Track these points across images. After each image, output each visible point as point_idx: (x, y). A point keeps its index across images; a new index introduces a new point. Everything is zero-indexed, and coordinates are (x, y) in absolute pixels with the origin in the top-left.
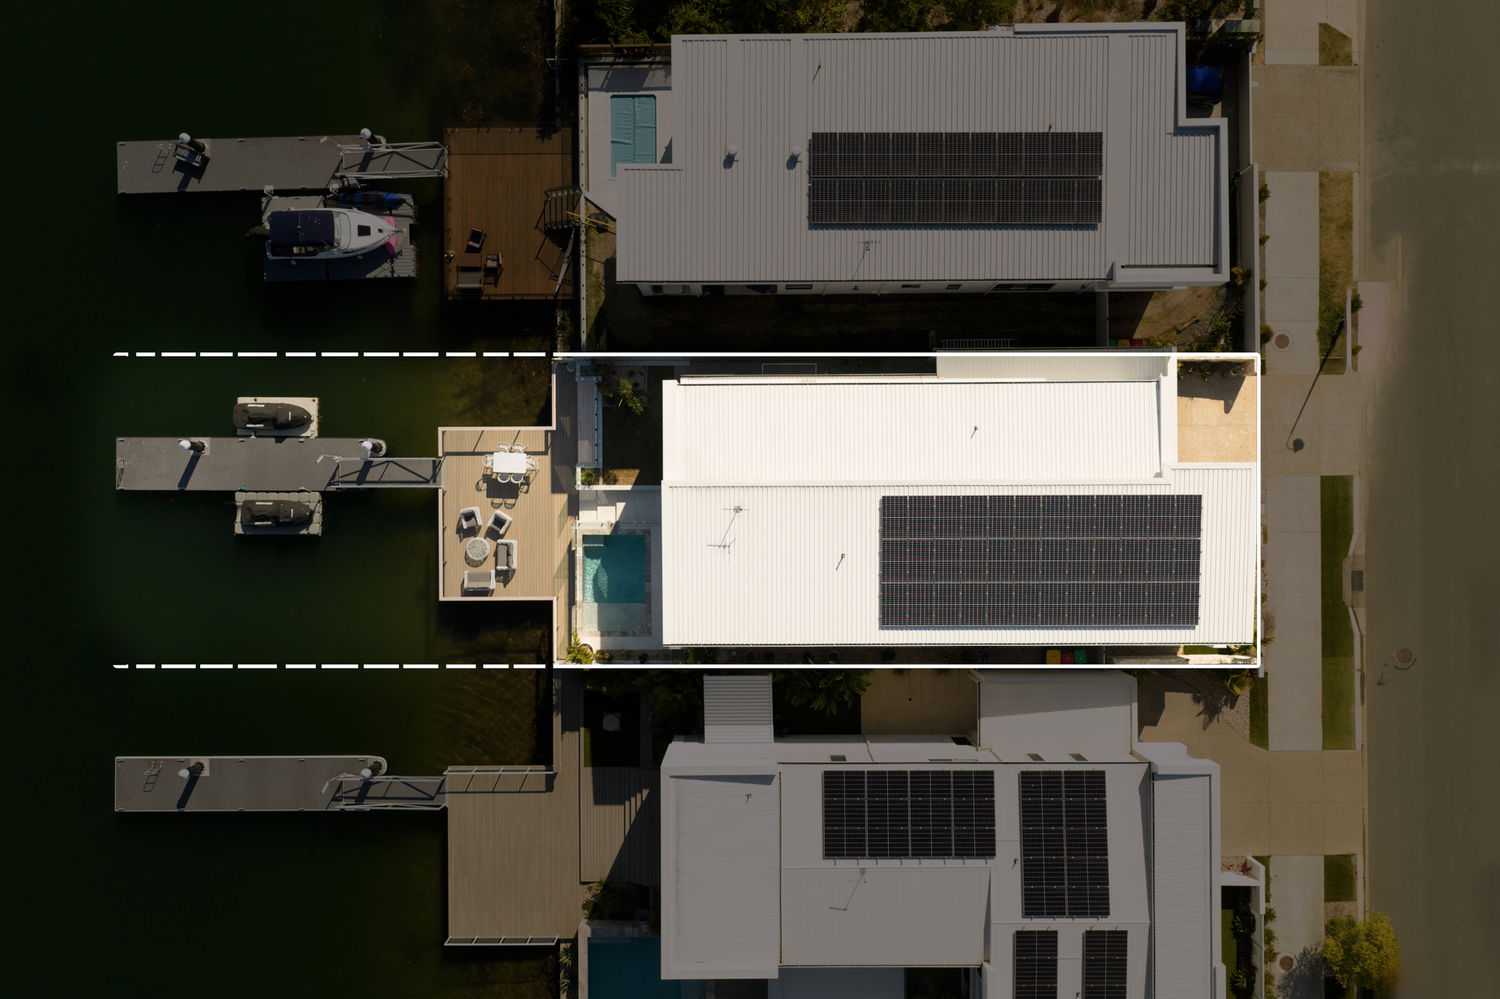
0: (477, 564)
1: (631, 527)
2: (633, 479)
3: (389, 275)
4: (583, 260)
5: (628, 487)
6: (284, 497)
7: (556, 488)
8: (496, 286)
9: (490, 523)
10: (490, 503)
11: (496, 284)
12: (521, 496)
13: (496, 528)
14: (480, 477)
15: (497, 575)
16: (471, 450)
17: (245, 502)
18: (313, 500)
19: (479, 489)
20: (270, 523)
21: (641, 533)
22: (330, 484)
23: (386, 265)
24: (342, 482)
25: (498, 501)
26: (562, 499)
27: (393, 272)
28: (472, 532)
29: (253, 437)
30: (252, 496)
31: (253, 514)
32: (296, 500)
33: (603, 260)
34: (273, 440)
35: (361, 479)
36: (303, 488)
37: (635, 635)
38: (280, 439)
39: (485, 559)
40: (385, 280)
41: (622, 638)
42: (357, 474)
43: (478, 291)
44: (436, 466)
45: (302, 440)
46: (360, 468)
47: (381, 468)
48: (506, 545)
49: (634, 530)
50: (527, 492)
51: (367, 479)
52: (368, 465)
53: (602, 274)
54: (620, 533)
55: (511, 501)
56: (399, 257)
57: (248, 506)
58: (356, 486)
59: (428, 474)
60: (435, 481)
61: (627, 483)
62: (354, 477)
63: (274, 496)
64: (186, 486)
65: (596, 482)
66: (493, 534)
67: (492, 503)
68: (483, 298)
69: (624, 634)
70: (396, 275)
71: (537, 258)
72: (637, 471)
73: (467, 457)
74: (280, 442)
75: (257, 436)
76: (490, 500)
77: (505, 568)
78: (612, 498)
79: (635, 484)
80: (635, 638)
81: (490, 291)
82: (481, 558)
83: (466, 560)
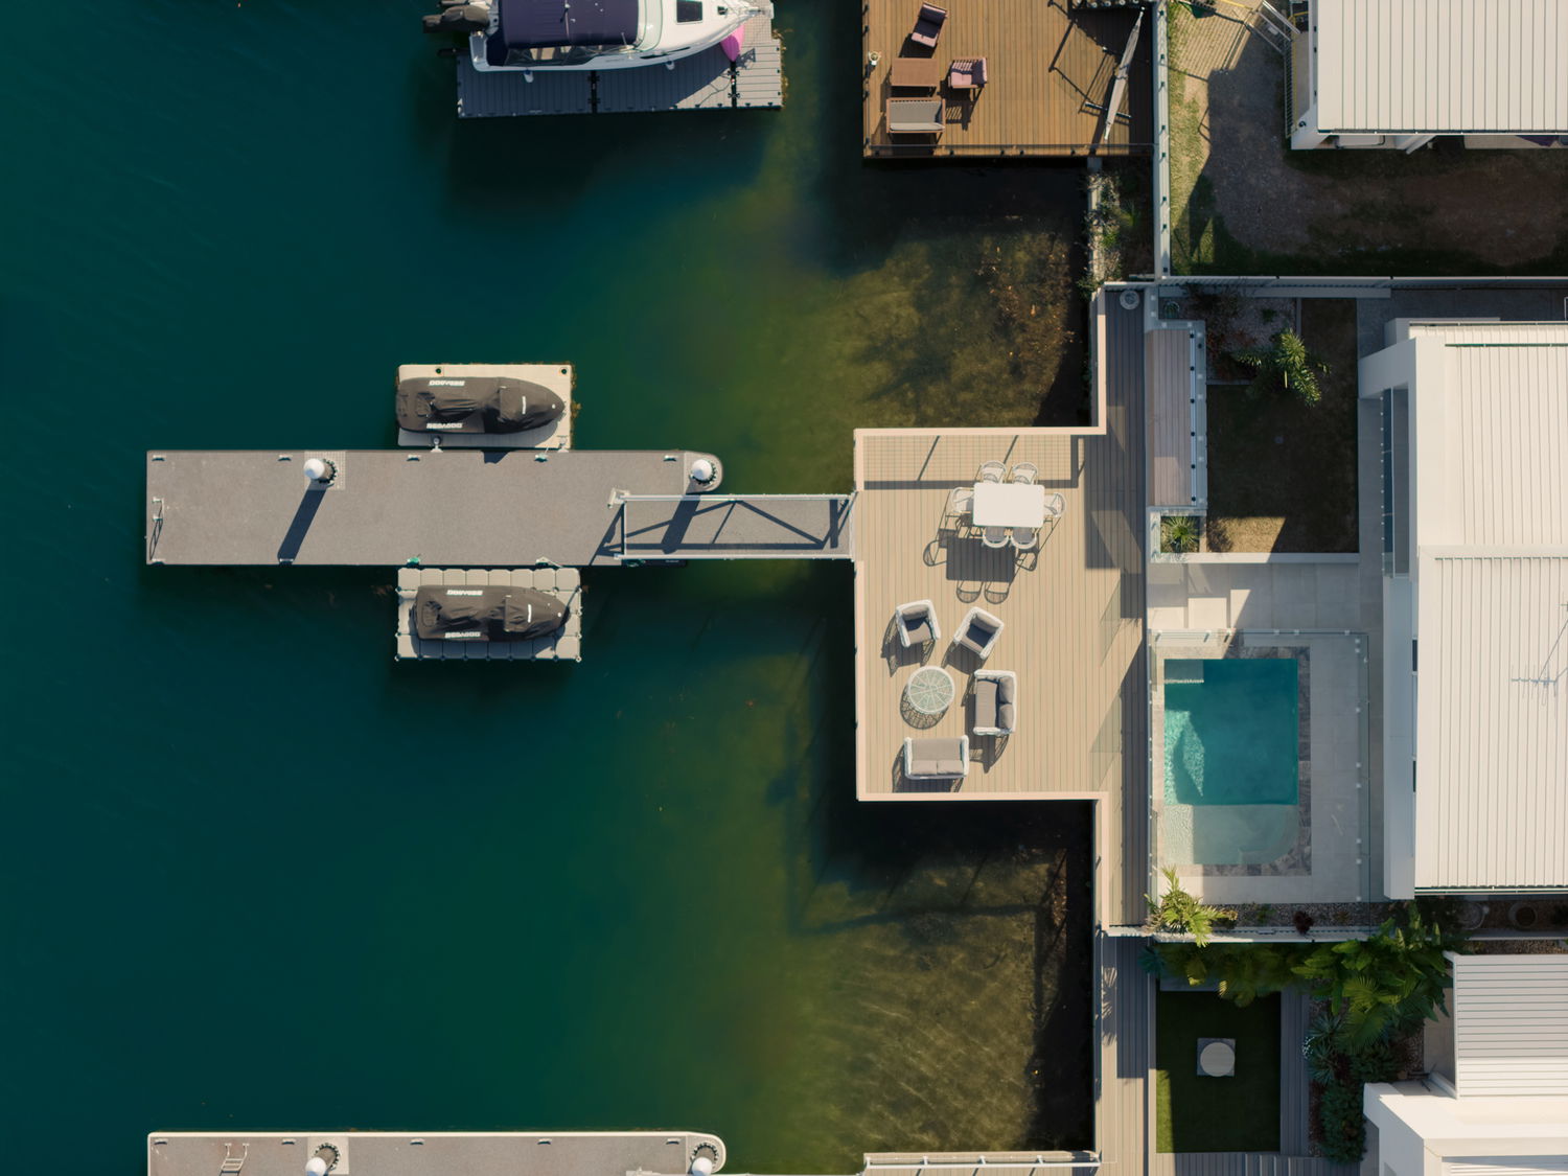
0: (926, 723)
1: (1267, 643)
2: (1271, 540)
3: (728, 103)
4: (1162, 73)
5: (1262, 557)
6: (501, 578)
7: (1097, 557)
8: (965, 127)
9: (960, 634)
10: (953, 594)
11: (965, 122)
12: (1021, 575)
13: (972, 645)
14: (933, 535)
15: (973, 746)
16: (913, 477)
17: (423, 590)
18: (565, 588)
19: (930, 563)
20: (477, 634)
21: (1288, 655)
22: (603, 550)
23: (722, 82)
24: (632, 547)
25: (970, 586)
26: (1109, 581)
27: (734, 94)
28: (917, 654)
29: (437, 450)
30: (433, 578)
31: (438, 615)
32: (528, 586)
33: (1205, 74)
34: (480, 455)
35: (672, 541)
36: (545, 560)
37: (1275, 870)
38: (494, 454)
39: (944, 713)
40: (719, 112)
41: (1248, 879)
42: (666, 528)
43: (929, 139)
44: (837, 512)
45: (542, 456)
46: (670, 517)
47: (718, 515)
48: (995, 681)
49: (1275, 649)
50: (1033, 567)
51: (685, 541)
52: (687, 510)
53: (1203, 103)
54: (1243, 656)
55: (998, 587)
56: (749, 64)
57: (429, 599)
58: (659, 555)
59: (820, 530)
60: (834, 545)
61: (1258, 549)
62: (657, 536)
63: (479, 577)
64: (294, 557)
65: (1194, 547)
66: (964, 658)
67: (959, 591)
68: (938, 153)
69: (1254, 870)
70: (741, 103)
71: (1052, 68)
72: (1279, 523)
73: (904, 492)
74: (495, 461)
75: (442, 448)
76: (954, 584)
77: (993, 730)
78: (1221, 581)
79: (1275, 550)
80: (1277, 879)
81: (954, 139)
82: (936, 711)
83: (903, 712)
